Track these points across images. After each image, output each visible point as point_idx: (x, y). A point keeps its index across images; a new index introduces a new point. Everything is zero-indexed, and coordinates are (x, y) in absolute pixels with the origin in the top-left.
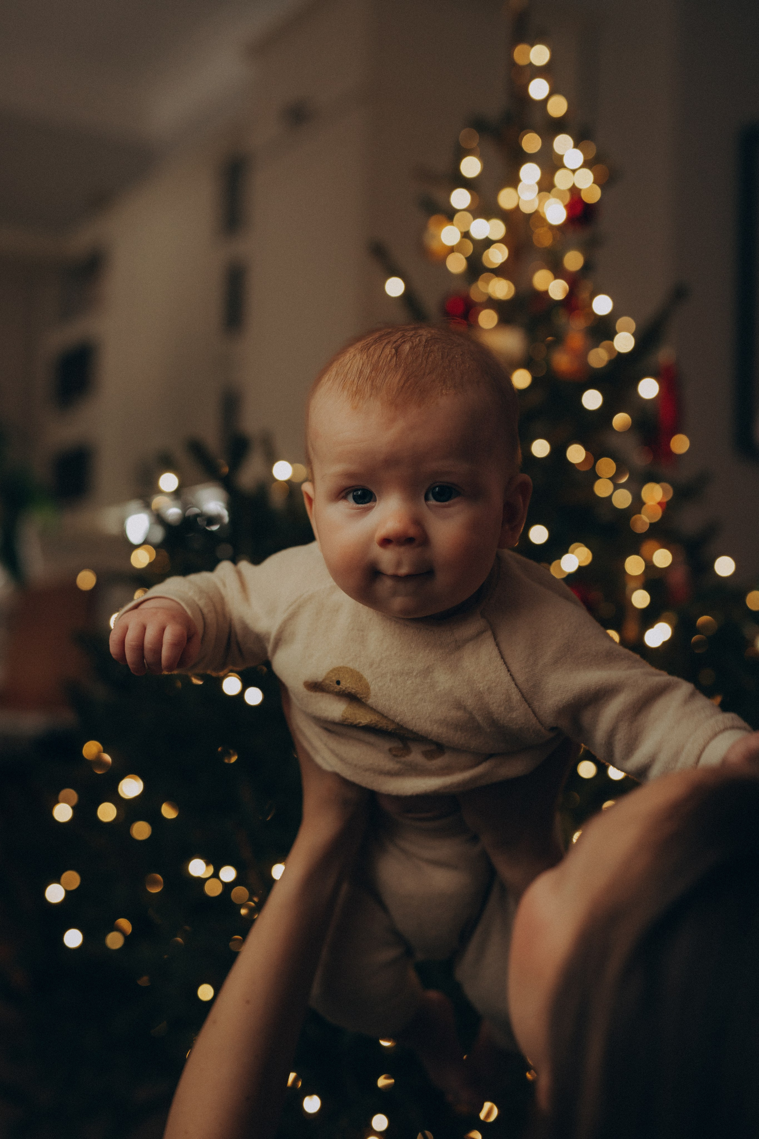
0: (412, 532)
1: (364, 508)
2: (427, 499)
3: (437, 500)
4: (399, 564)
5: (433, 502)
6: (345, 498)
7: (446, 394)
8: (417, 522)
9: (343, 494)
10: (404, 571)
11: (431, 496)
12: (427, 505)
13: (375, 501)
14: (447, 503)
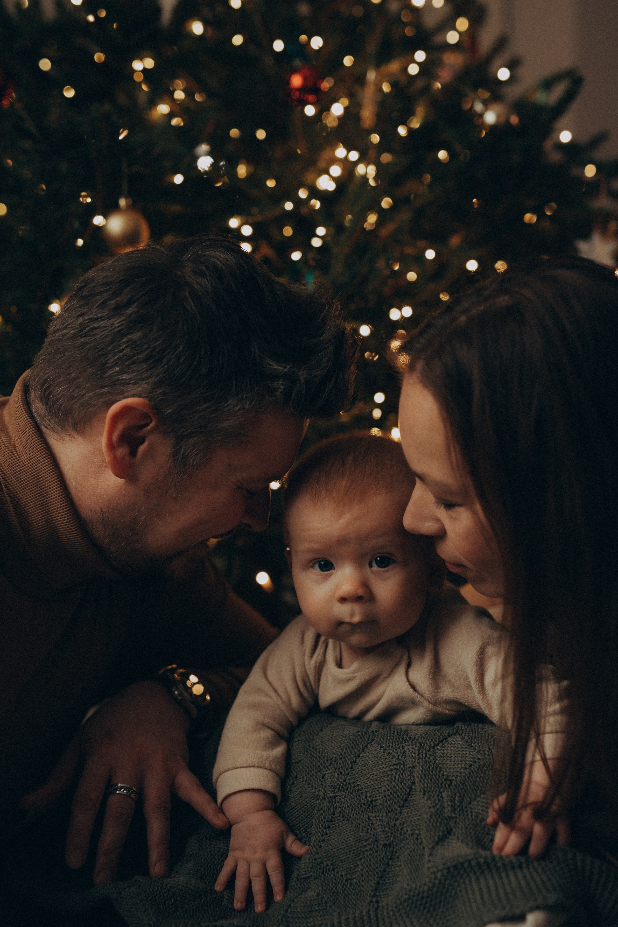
0: (361, 592)
1: (326, 575)
2: (371, 566)
3: (379, 566)
4: (352, 615)
5: (375, 568)
6: (312, 567)
7: (379, 494)
8: (365, 584)
9: (311, 564)
10: (356, 619)
11: (374, 564)
12: (372, 571)
13: (334, 569)
14: (386, 569)
